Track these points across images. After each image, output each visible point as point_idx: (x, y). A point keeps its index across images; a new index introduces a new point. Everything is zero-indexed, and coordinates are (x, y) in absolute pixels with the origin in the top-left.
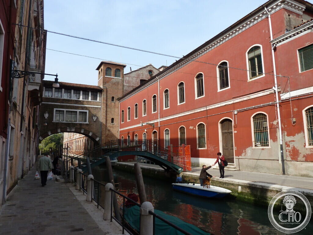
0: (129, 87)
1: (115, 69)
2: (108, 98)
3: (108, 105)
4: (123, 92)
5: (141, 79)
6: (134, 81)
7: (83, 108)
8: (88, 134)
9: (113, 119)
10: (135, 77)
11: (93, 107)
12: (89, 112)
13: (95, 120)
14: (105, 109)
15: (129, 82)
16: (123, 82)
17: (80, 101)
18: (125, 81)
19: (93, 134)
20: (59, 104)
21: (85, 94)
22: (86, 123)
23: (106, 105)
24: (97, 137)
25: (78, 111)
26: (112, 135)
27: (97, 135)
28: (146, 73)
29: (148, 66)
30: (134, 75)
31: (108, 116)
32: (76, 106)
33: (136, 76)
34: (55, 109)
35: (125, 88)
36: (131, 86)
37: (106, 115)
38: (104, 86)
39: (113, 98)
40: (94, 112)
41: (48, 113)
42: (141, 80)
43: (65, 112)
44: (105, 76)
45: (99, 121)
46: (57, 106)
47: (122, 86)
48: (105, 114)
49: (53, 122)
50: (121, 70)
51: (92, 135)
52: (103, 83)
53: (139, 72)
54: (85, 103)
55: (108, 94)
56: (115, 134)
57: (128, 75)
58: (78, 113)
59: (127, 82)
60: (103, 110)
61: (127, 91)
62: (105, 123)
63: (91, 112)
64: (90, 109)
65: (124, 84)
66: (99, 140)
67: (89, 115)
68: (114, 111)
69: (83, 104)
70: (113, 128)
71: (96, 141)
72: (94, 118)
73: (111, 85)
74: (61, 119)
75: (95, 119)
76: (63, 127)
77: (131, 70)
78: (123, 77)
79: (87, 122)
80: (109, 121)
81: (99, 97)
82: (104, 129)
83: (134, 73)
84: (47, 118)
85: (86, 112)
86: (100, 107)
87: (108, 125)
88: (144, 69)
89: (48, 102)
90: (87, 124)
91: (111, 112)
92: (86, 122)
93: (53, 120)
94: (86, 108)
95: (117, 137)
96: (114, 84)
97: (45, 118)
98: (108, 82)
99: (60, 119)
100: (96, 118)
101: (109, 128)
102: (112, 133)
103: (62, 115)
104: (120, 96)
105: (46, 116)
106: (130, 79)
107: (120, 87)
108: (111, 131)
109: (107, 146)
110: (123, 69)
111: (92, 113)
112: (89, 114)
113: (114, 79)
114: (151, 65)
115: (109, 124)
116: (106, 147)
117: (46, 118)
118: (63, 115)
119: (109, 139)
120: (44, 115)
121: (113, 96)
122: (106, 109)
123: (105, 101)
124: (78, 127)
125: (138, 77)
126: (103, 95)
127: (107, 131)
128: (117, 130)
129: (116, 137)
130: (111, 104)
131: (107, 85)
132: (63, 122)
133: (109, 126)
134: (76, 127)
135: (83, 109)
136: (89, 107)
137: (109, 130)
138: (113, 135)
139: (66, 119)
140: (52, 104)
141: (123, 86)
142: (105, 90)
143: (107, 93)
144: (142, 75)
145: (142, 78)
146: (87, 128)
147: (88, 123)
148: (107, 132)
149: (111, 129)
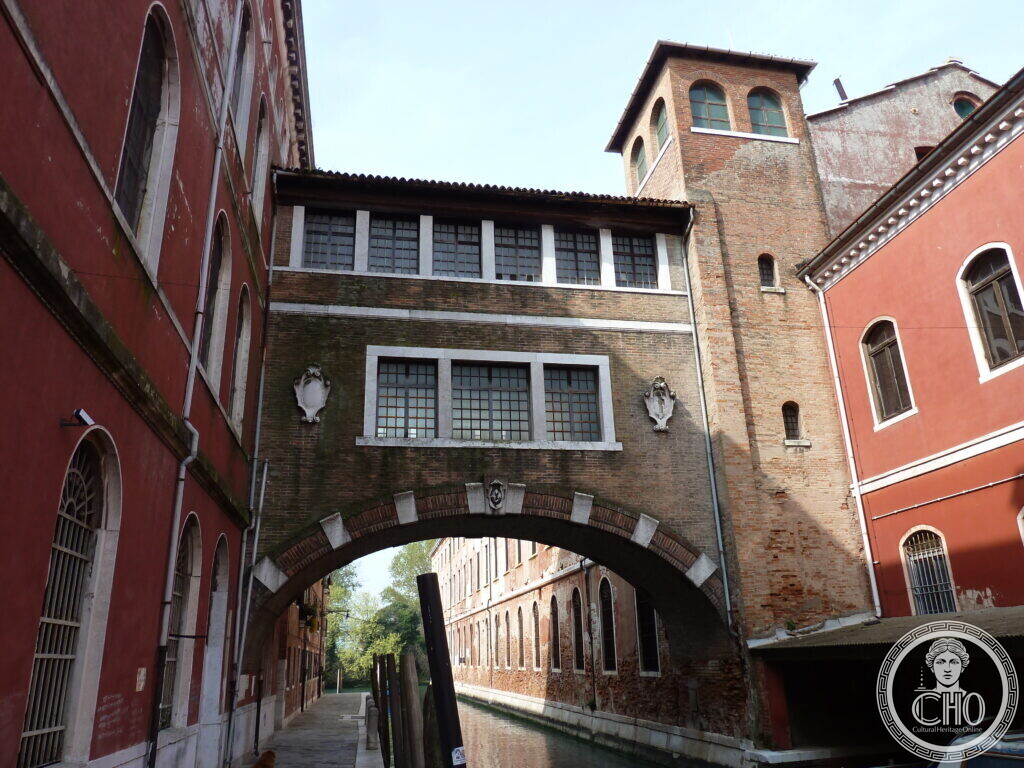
0: (854, 196)
1: (747, 90)
2: (733, 261)
3: (741, 309)
4: (825, 222)
5: (921, 143)
6: (880, 157)
7: (568, 340)
8: (624, 534)
9: (790, 410)
10: (883, 134)
11: (640, 332)
12: (617, 364)
13: (662, 424)
14: (731, 339)
15: (847, 164)
16: (813, 163)
17: (544, 293)
18: (825, 155)
19: (664, 530)
20: (404, 314)
21: (575, 251)
22: (599, 446)
23: (727, 308)
24: (697, 555)
25: (537, 360)
26: (811, 536)
27: (691, 534)
28: (942, 113)
29: (942, 69)
30: (869, 126)
31: (754, 386)
32: (516, 328)
33: (882, 128)
34: (373, 353)
35: (831, 202)
36: (865, 186)
37: (743, 378)
38: (694, 185)
39: (766, 262)
40: (649, 367)
41: (324, 377)
42: (921, 152)
43: (445, 371)
44: (693, 129)
45: (691, 431)
46: (387, 332)
47: (812, 187)
48: (729, 372)
49: (359, 442)
50: (785, 94)
51: (652, 542)
52: (686, 171)
53: (899, 103)
54: (579, 303)
55: (728, 239)
56: (828, 527)
57: (834, 123)
58: (537, 376)
59: (834, 161)
60: (715, 341)
61: (846, 215)
62: (740, 438)
63: (626, 368)
64: (621, 344)
65: (821, 172)
66: (717, 574)
67: (615, 391)
68: (791, 352)
69: (567, 314)
70: (805, 474)
71: (690, 584)
72: (653, 406)
73: (739, 181)
74: (421, 423)
75: (660, 412)
76: (432, 482)
77: (843, 96)
78: (806, 135)
79: (609, 443)
80: (771, 423)
81: (671, 261)
82: (745, 488)
83: (866, 111)
84: (320, 412)
85: (594, 369)
86: (689, 328)
87: (766, 455)
88: (923, 87)
89: (327, 303)
90: (609, 455)
91: (769, 360)
92: (599, 438)
93: (361, 434)
94: (593, 341)
95: (850, 546)
96: (760, 174)
97: (303, 413)
98: (715, 163)
99: (412, 422)
100: (669, 405)
101: (778, 479)
102: (804, 514)
103: (422, 393)
104: (810, 247)
105: (313, 397)
106: (854, 146)
107: (802, 195)
108: (796, 498)
109: (791, 627)
110: (797, 91)
111: (636, 368)
112: (614, 379)
113: (750, 145)
114: (955, 66)
115: (773, 448)
116: (782, 635)
117: (310, 414)
118: (431, 393)
119: (789, 561)
120: (299, 391)
121: (766, 249)
122: (735, 335)
123: (719, 286)
124: (549, 476)
125: (899, 135)
126: (700, 242)
127: (766, 498)
128: (839, 490)
129: (839, 548)
130: (762, 301)
131: (711, 182)
132: (437, 443)
133: (775, 463)
134: (534, 475)
135: (567, 349)
136: (611, 333)
137: (780, 494)
138: (816, 529)
139: (457, 424)
140: (352, 319)
141: (819, 187)
142: (707, 212)
143: (721, 233)
144: (924, 124)
145: (922, 138)
146: (610, 483)
147: (619, 447)
148: (771, 512)
149: (794, 485)
